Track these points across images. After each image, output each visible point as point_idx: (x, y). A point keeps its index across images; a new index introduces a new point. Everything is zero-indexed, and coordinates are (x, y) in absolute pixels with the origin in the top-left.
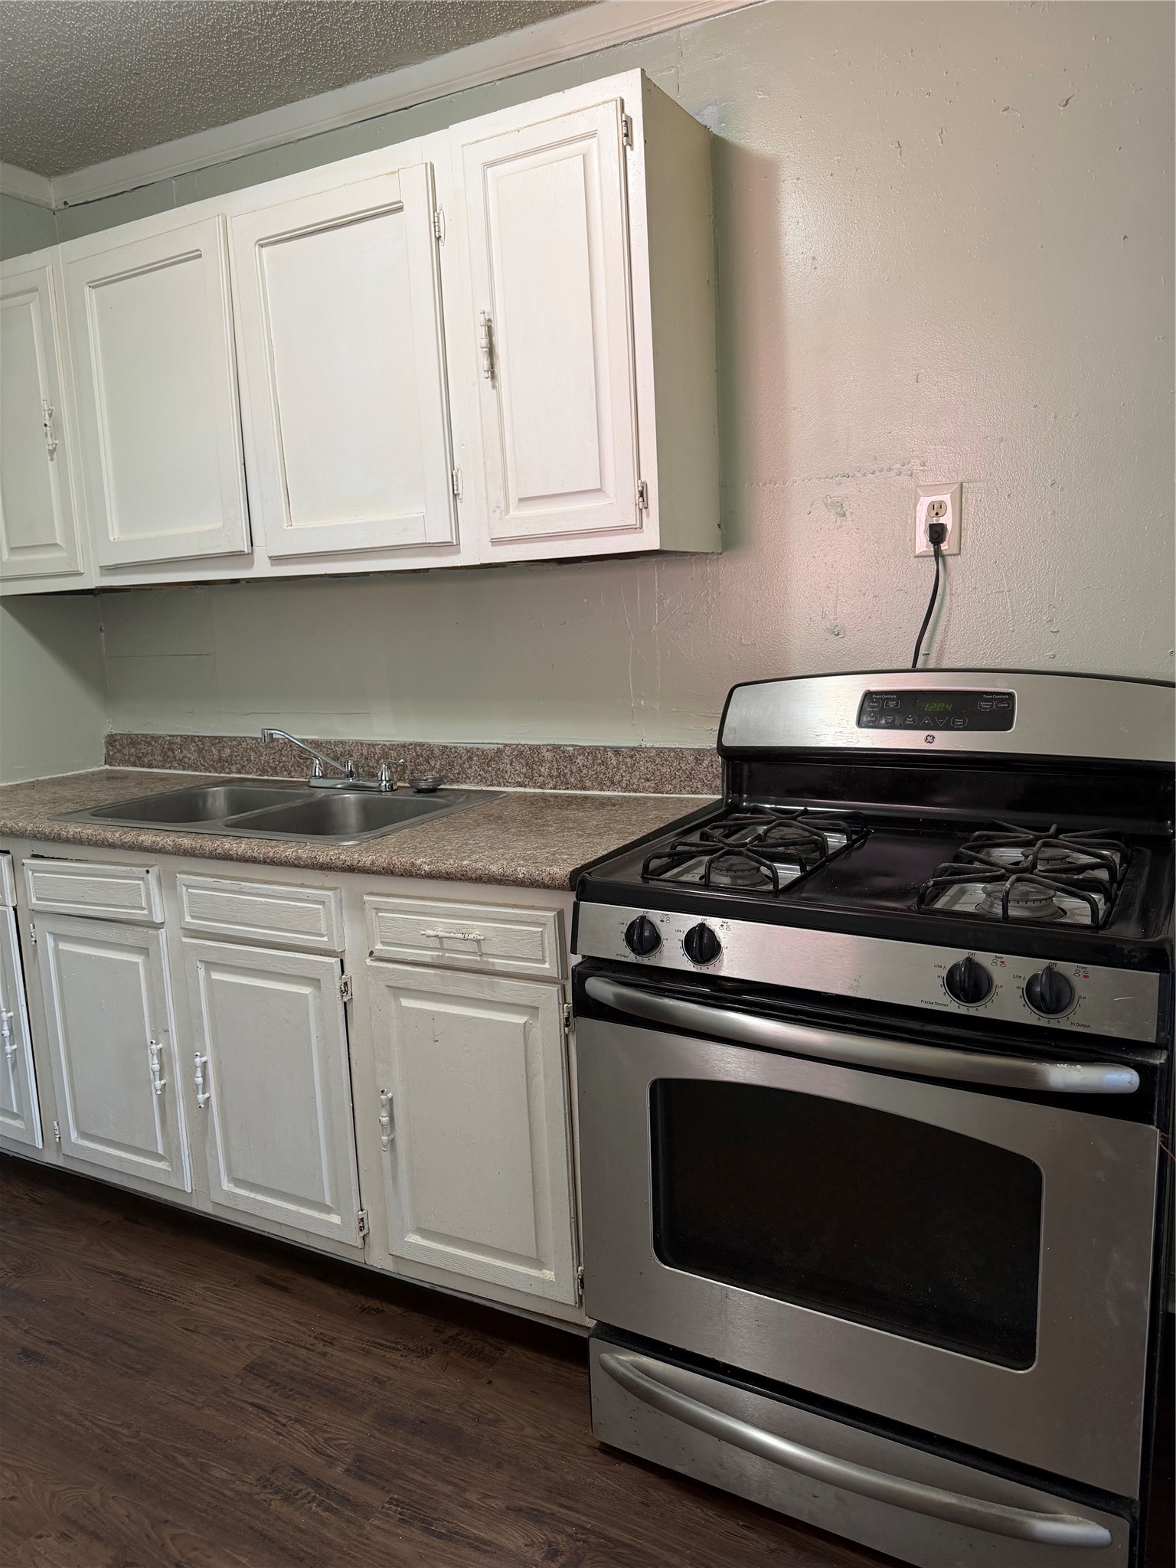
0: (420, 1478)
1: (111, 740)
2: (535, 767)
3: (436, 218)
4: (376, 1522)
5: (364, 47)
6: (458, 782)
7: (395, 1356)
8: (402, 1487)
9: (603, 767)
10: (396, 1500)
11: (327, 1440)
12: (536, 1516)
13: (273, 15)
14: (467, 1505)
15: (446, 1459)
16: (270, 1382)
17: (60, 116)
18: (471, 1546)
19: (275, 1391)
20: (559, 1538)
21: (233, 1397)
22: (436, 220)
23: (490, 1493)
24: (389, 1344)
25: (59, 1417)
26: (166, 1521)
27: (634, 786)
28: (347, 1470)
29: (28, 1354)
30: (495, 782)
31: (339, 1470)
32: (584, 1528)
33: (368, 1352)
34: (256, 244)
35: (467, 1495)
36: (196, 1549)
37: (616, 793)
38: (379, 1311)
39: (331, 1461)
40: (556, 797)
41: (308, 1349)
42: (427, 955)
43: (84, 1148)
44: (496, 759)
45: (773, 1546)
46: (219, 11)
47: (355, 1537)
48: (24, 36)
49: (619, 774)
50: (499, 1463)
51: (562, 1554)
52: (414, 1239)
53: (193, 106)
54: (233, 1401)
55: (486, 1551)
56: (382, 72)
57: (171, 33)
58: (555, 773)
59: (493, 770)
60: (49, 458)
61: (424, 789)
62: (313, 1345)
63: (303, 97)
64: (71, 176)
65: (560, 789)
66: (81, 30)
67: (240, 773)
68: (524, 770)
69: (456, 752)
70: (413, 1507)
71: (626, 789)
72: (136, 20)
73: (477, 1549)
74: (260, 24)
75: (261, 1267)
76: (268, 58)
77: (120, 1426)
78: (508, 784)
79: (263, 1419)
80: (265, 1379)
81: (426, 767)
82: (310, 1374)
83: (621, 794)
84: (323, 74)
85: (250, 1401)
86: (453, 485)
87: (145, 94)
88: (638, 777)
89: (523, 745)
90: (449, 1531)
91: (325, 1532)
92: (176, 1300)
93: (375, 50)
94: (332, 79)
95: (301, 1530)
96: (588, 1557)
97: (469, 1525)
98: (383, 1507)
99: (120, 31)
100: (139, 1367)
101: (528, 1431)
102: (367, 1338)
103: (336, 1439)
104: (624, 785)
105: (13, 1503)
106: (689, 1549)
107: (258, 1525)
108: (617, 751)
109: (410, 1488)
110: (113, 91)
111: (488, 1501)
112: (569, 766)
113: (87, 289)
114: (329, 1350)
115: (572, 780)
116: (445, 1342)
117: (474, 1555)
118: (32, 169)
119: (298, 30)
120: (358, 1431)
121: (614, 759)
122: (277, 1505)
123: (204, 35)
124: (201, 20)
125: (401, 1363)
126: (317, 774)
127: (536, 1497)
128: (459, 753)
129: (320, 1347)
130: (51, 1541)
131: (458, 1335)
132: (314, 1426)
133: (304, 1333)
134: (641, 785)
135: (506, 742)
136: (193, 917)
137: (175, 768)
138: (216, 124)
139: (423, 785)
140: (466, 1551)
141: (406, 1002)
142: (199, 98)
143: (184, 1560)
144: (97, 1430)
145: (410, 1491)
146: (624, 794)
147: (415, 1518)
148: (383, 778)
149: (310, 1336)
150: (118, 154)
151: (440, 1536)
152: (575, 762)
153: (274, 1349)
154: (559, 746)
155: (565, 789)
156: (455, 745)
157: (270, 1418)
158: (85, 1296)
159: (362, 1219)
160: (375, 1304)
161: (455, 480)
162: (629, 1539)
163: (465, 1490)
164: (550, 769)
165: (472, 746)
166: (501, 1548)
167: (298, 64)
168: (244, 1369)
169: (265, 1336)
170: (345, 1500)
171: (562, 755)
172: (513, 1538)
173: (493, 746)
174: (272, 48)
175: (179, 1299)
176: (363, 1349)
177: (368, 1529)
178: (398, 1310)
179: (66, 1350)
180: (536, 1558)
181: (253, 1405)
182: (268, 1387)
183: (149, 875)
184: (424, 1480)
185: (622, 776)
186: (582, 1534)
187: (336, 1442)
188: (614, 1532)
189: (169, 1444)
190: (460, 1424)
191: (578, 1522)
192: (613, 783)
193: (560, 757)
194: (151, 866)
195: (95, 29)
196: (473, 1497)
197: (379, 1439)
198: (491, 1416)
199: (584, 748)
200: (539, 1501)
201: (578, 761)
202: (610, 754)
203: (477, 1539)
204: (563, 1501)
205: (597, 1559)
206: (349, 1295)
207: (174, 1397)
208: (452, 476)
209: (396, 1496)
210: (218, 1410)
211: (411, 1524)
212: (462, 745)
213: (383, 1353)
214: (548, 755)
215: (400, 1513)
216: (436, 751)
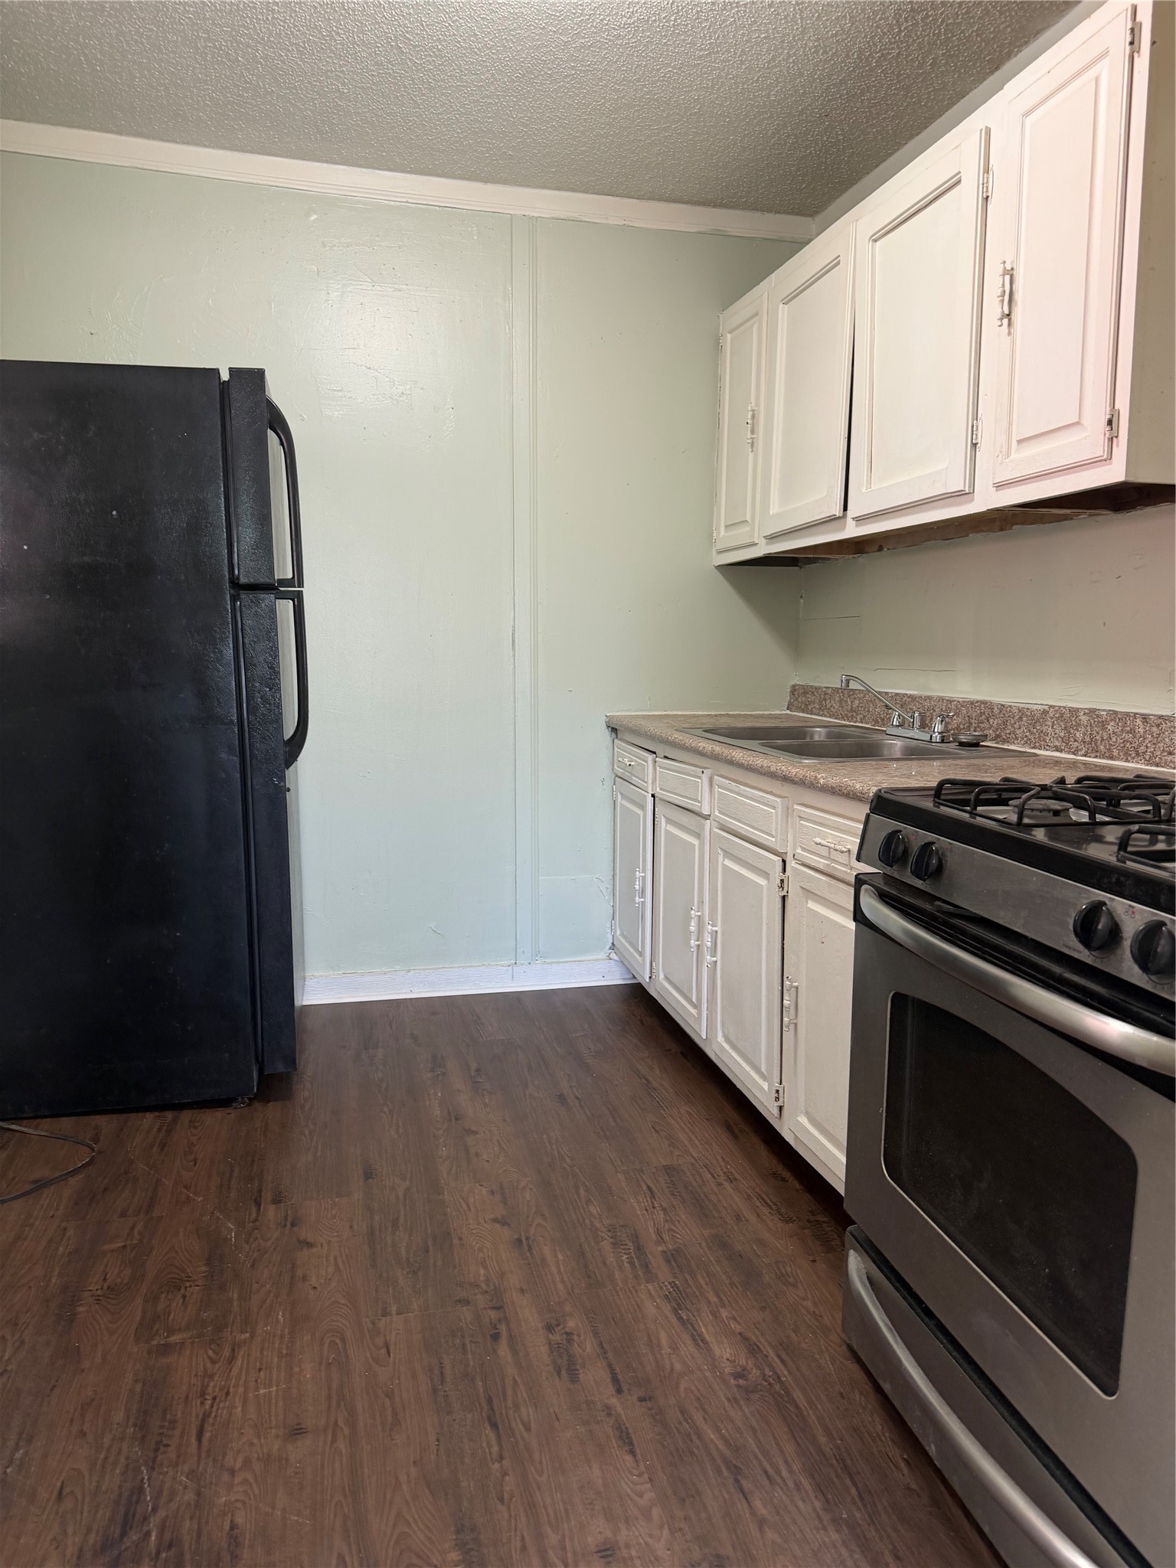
0: (702, 1282)
1: (794, 689)
2: (1072, 731)
3: (985, 179)
4: (650, 1287)
5: (995, 28)
6: (1008, 742)
7: (765, 1210)
8: (687, 1281)
9: (1131, 735)
10: (675, 1284)
11: (670, 1230)
12: (753, 1350)
13: (900, 31)
14: (715, 1315)
15: (732, 1284)
16: (672, 1181)
17: (793, 166)
18: (692, 1336)
19: (669, 1188)
20: (754, 1371)
21: (641, 1177)
22: (985, 181)
23: (738, 1319)
24: (769, 1202)
25: (545, 1136)
26: (543, 1215)
27: (1157, 759)
28: (664, 1252)
29: (562, 1098)
30: (1037, 744)
31: (660, 1248)
32: (779, 1377)
33: (749, 1198)
34: (869, 242)
35: (722, 1310)
36: (543, 1237)
37: (1139, 766)
38: (784, 1180)
39: (661, 1240)
40: (1085, 764)
41: (713, 1176)
42: (821, 863)
43: (664, 987)
44: (1041, 720)
45: (914, 1486)
46: (856, 44)
47: (630, 1286)
48: (735, 114)
49: (1144, 744)
50: (765, 1307)
51: (746, 1380)
52: (803, 1120)
53: (883, 127)
54: (640, 1179)
55: (698, 1345)
56: (1027, 43)
57: (832, 75)
58: (1088, 739)
59: (1037, 731)
60: (750, 450)
61: (964, 742)
62: (719, 1176)
63: (971, 90)
64: (826, 211)
65: (1090, 757)
66: (768, 95)
67: (862, 723)
68: (1062, 734)
69: (1010, 711)
70: (681, 1294)
71: (1149, 762)
72: (801, 75)
73: (694, 1340)
74: (895, 42)
75: (733, 1115)
76: (920, 67)
77: (569, 1157)
78: (1048, 748)
79: (646, 1197)
80: (669, 1177)
81: (986, 725)
82: (699, 1190)
83: (1143, 767)
84: (975, 64)
85: (649, 1184)
86: (972, 434)
87: (843, 130)
88: (1162, 749)
89: (1064, 708)
90: (688, 1320)
91: (616, 1273)
92: (664, 1109)
93: (1008, 26)
94: (985, 66)
95: (605, 1264)
96: (761, 1393)
97: (704, 1325)
98: (663, 1283)
99: (795, 87)
100: (608, 1133)
101: (809, 1304)
102: (758, 1190)
103: (675, 1232)
104: (1147, 757)
105: (486, 1163)
106: (841, 1440)
107: (586, 1246)
108: (1145, 718)
109: (690, 1283)
110: (817, 135)
111: (731, 1322)
112: (1100, 733)
113: (781, 305)
114: (726, 1184)
115: (1102, 747)
116: (808, 1221)
117: (689, 1341)
118: (797, 214)
119: (928, 35)
120: (694, 1236)
121: (1142, 727)
122: (606, 1244)
123: (856, 67)
124: (847, 56)
125: (764, 1217)
126: (894, 723)
127: (767, 1341)
128: (1013, 714)
129: (722, 1179)
130: (484, 1191)
131: (824, 1222)
132: (671, 1218)
133: (721, 1166)
134: (1163, 758)
135: (1050, 704)
136: (720, 812)
137: (825, 716)
138: (912, 137)
139: (963, 738)
140: (686, 1337)
141: (812, 905)
142: (884, 119)
143: (533, 1238)
144: (556, 1153)
145: (689, 1285)
146: (1147, 767)
147: (675, 1300)
148: (936, 730)
149: (722, 1170)
150: (852, 185)
151: (680, 1319)
152: (1107, 728)
153: (692, 1164)
154: (1095, 710)
155: (1094, 757)
156: (1010, 704)
157: (651, 1198)
158: (617, 1083)
159: (777, 1091)
160: (786, 1174)
161: (975, 429)
162: (805, 1406)
163: (724, 1306)
164: (1084, 734)
165: (1023, 705)
166: (709, 1349)
167: (947, 63)
168: (664, 1166)
169: (694, 1155)
170: (646, 1266)
171: (1096, 720)
172: (724, 1351)
173: (1040, 707)
174: (917, 57)
175: (666, 1110)
176: (748, 1195)
177: (642, 1287)
178: (797, 1185)
179: (581, 1106)
180: (726, 1370)
181: (649, 1187)
182: (666, 1183)
183: (704, 775)
184: (704, 1286)
185: (1147, 747)
186: (773, 1380)
187: (675, 1234)
188: (798, 1395)
189: (584, 1180)
190: (764, 1271)
191: (779, 1372)
192: (1138, 754)
193: (1095, 721)
194: (706, 768)
195: (777, 92)
196: (724, 1313)
197: (702, 1248)
198: (791, 1280)
199: (1115, 712)
200: (766, 1344)
201: (1109, 727)
202: (1139, 721)
203: (700, 1335)
204: (784, 1356)
205: (766, 1399)
206: (774, 1161)
207: (610, 1158)
208: (973, 426)
209: (677, 1282)
210: (626, 1179)
211: (670, 1302)
212: (1015, 704)
213: (758, 1204)
214: (1084, 719)
215: (670, 1292)
216: (996, 710)
